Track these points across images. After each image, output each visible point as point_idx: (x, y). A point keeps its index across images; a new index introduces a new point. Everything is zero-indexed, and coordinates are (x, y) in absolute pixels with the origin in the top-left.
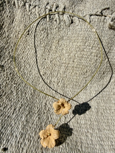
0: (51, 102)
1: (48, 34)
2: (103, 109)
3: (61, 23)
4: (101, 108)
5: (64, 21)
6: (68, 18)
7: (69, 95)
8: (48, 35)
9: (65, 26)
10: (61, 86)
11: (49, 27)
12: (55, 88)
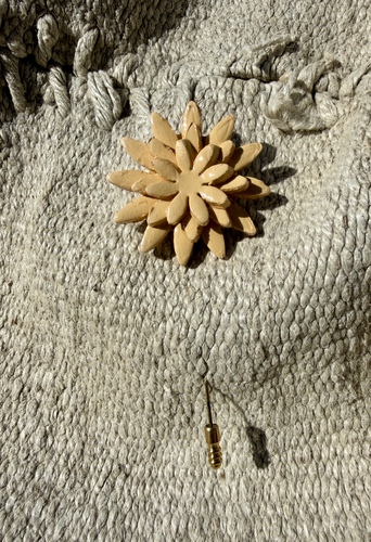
0: (12, 498)
1: (22, 166)
2: (280, 518)
3: (74, 111)
4: (270, 512)
5: (89, 102)
6: (103, 93)
7: (112, 451)
8: (20, 171)
9: (88, 126)
10: (71, 408)
11: (26, 132)
12: (45, 419)
